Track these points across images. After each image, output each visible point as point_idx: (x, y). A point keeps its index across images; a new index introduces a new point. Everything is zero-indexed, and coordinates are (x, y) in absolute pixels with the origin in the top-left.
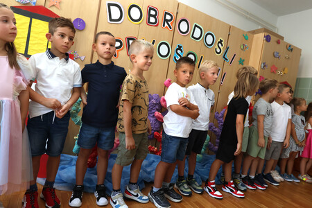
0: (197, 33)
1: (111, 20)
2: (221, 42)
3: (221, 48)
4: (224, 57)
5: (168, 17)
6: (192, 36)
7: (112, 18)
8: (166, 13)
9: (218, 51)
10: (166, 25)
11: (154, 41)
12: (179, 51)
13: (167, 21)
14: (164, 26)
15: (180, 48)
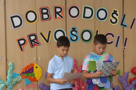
0: (88, 13)
1: (15, 27)
2: (115, 12)
3: (117, 17)
4: (122, 24)
5: (58, 10)
6: (84, 17)
7: (16, 25)
8: (56, 8)
9: (114, 20)
10: (58, 16)
11: (50, 32)
12: (74, 33)
13: (58, 13)
14: (56, 17)
15: (74, 29)
